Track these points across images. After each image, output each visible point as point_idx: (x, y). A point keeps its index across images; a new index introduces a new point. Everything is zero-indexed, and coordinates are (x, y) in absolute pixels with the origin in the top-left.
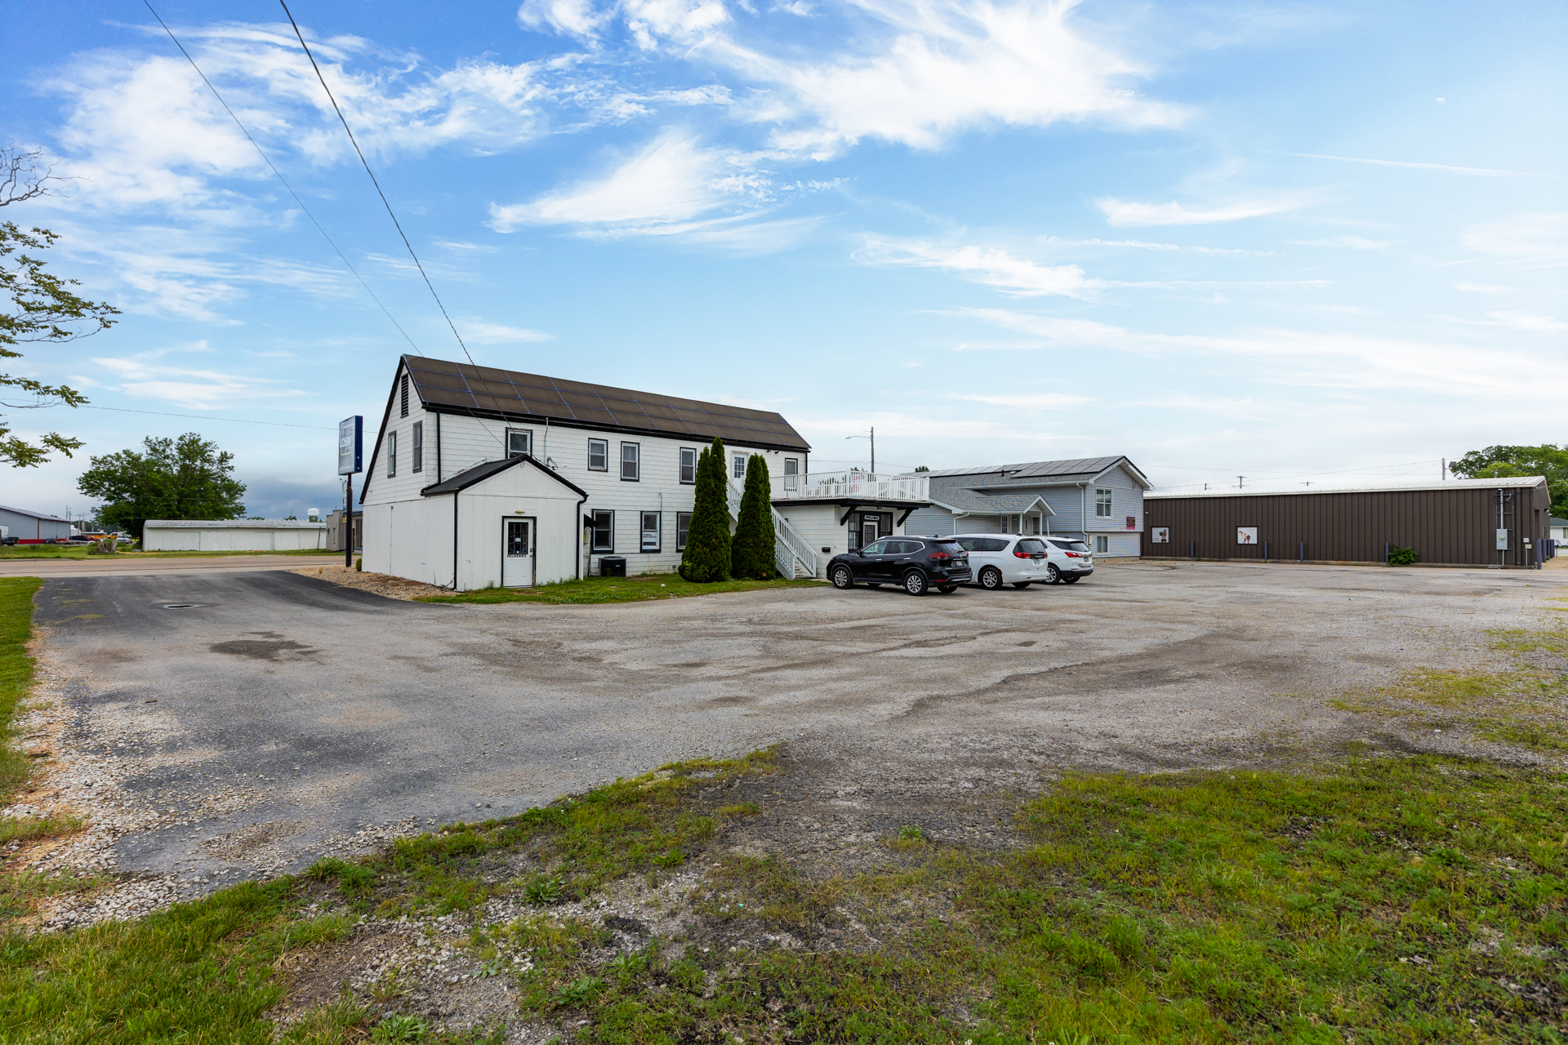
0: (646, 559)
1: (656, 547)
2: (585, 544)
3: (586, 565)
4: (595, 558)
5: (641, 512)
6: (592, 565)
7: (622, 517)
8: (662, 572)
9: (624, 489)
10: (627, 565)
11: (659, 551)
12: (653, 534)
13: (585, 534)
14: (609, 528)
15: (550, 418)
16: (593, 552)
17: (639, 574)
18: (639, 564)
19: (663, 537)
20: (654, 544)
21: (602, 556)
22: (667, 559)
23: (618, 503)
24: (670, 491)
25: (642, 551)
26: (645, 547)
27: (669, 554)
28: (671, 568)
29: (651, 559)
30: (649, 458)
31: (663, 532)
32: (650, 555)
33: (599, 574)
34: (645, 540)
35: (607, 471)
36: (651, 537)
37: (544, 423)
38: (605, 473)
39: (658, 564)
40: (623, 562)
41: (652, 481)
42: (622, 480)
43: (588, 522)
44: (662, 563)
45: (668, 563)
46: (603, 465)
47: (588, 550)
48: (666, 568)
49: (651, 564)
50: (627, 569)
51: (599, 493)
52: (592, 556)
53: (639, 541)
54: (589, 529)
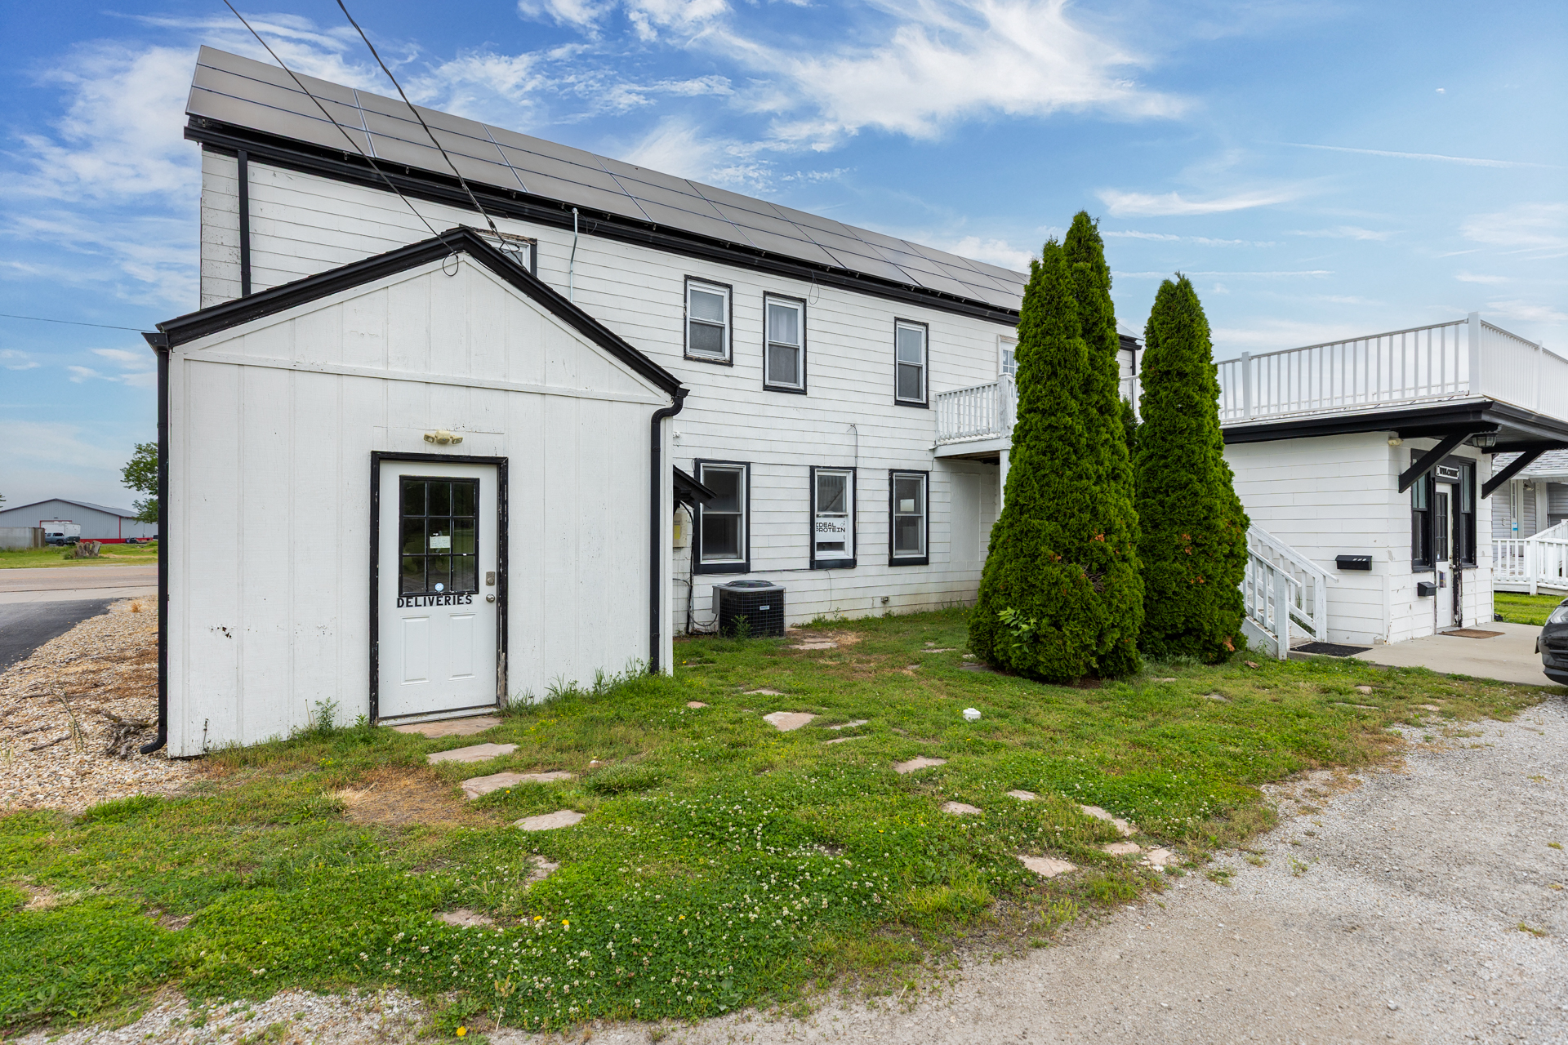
0: (825, 585)
1: (845, 554)
2: (677, 549)
3: (683, 604)
4: (705, 586)
5: (812, 469)
6: (697, 604)
7: (768, 482)
8: (861, 615)
9: (770, 411)
10: (788, 599)
11: (851, 564)
12: (837, 522)
13: (677, 522)
14: (737, 507)
15: (584, 211)
16: (698, 569)
17: (809, 620)
18: (808, 597)
19: (860, 529)
20: (838, 546)
21: (723, 580)
22: (869, 582)
23: (760, 446)
24: (873, 421)
25: (815, 565)
26: (821, 555)
27: (873, 571)
28: (878, 603)
29: (836, 584)
30: (827, 338)
31: (861, 517)
32: (834, 573)
33: (716, 627)
34: (821, 537)
35: (730, 364)
36: (835, 529)
37: (572, 228)
38: (726, 370)
39: (851, 594)
40: (776, 598)
41: (835, 395)
42: (766, 388)
43: (686, 490)
44: (859, 593)
45: (871, 593)
46: (720, 349)
47: (687, 565)
48: (867, 604)
49: (836, 595)
50: (788, 610)
51: (710, 417)
52: (697, 579)
53: (807, 541)
54: (687, 511)
